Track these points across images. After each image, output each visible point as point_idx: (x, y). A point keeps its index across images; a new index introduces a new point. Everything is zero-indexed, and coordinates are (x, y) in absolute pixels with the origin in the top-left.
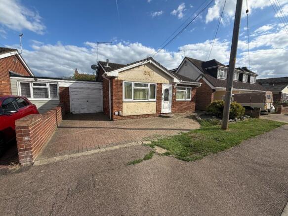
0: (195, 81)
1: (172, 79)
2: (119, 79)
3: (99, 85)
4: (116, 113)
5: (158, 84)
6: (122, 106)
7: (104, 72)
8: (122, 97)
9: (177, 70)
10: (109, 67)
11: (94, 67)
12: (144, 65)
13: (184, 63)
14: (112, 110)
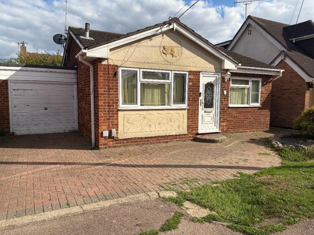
0: (269, 66)
1: (221, 62)
2: (111, 63)
3: (69, 76)
4: (106, 133)
5: (191, 73)
6: (117, 119)
7: (81, 50)
8: (118, 100)
9: (231, 43)
10: (90, 38)
11: (59, 40)
12: (161, 34)
13: (246, 29)
14: (97, 126)
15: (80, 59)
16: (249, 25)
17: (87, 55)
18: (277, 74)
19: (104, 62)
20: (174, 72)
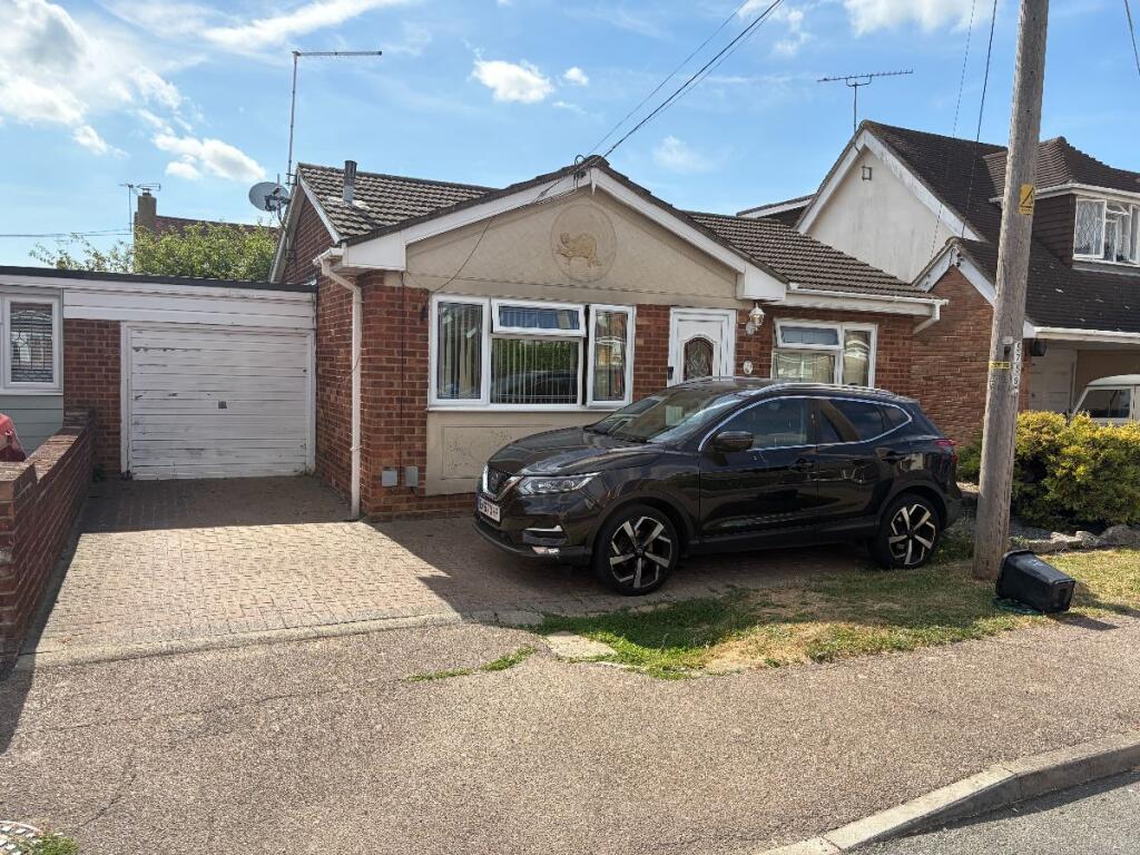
1: (736, 275)
2: (410, 283)
3: (290, 312)
4: (389, 478)
5: (642, 310)
6: (423, 439)
7: (329, 243)
8: (426, 385)
9: (812, 205)
10: (358, 204)
11: (268, 199)
12: (553, 201)
13: (855, 164)
14: (366, 455)
15: (326, 271)
16: (865, 151)
17: (344, 263)
18: (924, 311)
19: (390, 282)
20: (593, 308)
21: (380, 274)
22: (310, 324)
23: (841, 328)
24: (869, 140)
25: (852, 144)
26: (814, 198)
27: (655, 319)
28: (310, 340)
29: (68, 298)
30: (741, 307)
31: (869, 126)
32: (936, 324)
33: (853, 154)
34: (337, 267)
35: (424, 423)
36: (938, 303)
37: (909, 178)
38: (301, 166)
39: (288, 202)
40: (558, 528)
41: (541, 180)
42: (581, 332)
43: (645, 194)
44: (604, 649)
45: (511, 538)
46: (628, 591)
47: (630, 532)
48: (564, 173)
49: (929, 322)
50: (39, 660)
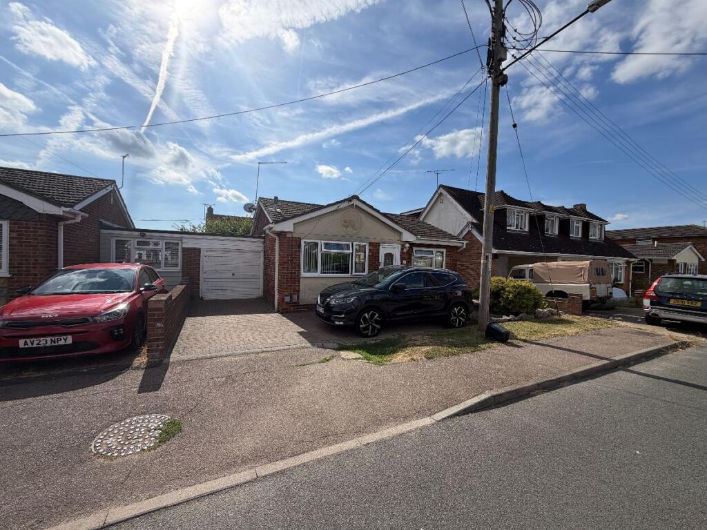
0: (457, 238)
1: (400, 234)
2: (294, 235)
3: (256, 245)
4: (287, 299)
5: (371, 244)
6: (299, 286)
7: (269, 223)
8: (300, 268)
9: (424, 210)
10: (278, 210)
11: (250, 208)
12: (342, 209)
13: (437, 198)
14: (279, 292)
15: (267, 232)
16: (441, 193)
17: (274, 229)
18: (461, 245)
19: (288, 235)
20: (354, 243)
21: (286, 233)
22: (261, 249)
23: (434, 250)
24: (442, 190)
25: (437, 192)
26: (425, 209)
27: (375, 247)
28: (262, 254)
29: (184, 241)
30: (401, 243)
31: (442, 186)
32: (464, 249)
33: (437, 195)
34: (271, 230)
35: (299, 281)
36: (465, 242)
37: (455, 202)
38: (260, 198)
39: (255, 209)
40: (343, 316)
41: (338, 203)
42: (351, 251)
43: (371, 207)
44: (358, 355)
45: (328, 319)
46: (366, 336)
47: (367, 317)
48: (344, 201)
49: (462, 249)
50: (171, 360)
